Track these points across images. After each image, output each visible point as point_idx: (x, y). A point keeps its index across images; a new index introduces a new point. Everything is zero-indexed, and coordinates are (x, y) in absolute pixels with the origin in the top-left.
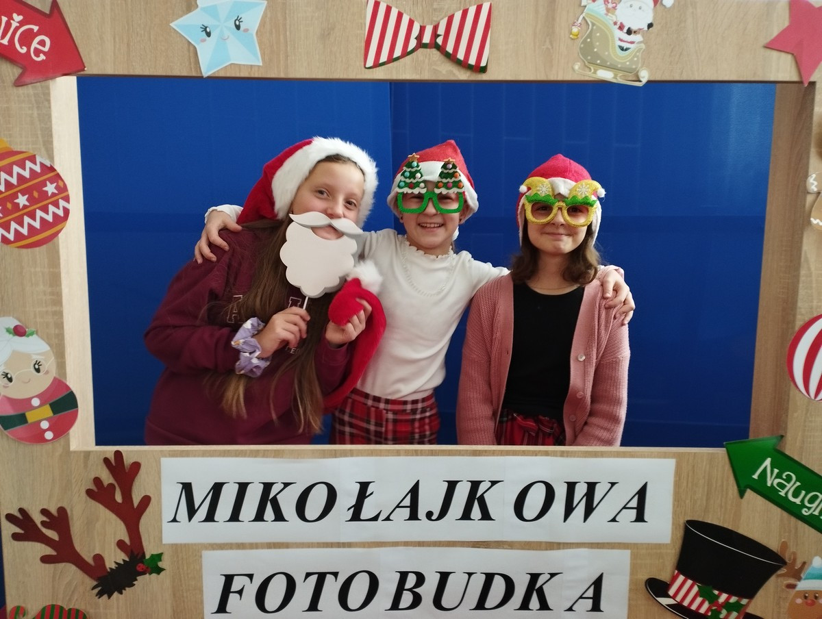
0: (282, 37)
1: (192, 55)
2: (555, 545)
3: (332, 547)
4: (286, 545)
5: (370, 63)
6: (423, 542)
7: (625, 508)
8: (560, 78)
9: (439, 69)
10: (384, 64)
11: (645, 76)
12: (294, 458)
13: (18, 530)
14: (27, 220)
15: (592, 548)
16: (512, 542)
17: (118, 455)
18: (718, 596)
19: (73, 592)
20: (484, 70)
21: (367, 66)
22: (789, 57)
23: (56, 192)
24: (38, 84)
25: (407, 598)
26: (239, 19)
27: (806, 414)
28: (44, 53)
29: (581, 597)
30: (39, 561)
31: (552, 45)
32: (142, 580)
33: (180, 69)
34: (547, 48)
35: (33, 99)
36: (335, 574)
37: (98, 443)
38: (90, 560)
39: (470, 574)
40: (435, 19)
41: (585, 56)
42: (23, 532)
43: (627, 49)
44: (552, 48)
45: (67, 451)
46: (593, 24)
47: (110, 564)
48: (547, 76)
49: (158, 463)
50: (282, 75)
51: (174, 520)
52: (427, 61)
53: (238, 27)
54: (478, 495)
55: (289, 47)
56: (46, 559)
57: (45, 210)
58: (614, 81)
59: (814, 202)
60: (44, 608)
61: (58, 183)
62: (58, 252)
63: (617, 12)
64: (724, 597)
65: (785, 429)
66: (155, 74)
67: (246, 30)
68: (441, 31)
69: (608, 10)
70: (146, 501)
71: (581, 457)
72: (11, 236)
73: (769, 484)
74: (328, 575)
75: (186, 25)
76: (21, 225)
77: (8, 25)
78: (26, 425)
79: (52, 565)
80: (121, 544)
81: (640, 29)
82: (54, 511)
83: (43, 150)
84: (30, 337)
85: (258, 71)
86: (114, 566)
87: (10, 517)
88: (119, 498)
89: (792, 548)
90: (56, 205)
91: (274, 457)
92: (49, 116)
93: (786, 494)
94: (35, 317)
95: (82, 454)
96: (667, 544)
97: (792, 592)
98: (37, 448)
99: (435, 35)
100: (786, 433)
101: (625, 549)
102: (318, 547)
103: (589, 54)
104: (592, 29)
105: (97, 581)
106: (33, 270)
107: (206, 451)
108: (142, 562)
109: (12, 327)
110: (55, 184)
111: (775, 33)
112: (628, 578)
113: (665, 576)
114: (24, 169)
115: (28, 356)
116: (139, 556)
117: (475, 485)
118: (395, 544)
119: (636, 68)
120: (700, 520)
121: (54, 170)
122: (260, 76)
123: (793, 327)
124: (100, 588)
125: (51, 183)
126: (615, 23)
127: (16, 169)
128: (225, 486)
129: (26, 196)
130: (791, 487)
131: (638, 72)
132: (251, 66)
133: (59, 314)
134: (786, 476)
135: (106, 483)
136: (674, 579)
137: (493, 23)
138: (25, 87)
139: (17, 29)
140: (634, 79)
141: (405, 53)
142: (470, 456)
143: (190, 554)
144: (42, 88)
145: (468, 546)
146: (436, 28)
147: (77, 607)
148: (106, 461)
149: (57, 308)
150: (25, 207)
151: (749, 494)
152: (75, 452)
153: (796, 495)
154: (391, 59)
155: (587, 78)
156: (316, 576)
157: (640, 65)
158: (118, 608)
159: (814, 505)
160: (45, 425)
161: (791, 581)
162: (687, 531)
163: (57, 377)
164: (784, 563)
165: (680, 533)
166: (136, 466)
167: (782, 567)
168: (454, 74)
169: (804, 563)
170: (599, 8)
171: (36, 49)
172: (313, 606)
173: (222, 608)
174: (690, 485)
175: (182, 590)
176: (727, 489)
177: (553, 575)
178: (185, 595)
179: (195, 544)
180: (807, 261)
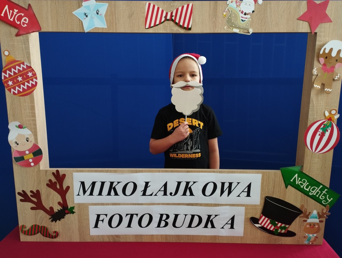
0: (114, 17)
1: (81, 24)
2: (217, 205)
3: (135, 205)
4: (119, 204)
5: (147, 26)
6: (169, 203)
7: (243, 191)
8: (219, 32)
9: (173, 29)
10: (152, 27)
11: (251, 31)
12: (121, 173)
13: (22, 198)
14: (22, 86)
15: (231, 206)
16: (201, 204)
17: (58, 171)
18: (278, 224)
19: (42, 220)
20: (190, 29)
21: (146, 28)
22: (307, 23)
23: (32, 76)
24: (24, 35)
25: (163, 223)
26: (98, 10)
27: (311, 157)
28: (26, 24)
29: (226, 224)
30: (30, 209)
31: (216, 19)
32: (67, 216)
33: (76, 30)
34: (214, 21)
35: (23, 41)
36: (137, 215)
37: (50, 167)
38: (48, 209)
39: (186, 215)
40: (172, 10)
41: (228, 24)
42: (24, 199)
43: (244, 21)
44: (216, 21)
45: (39, 170)
46: (232, 11)
47: (56, 210)
48: (214, 31)
49: (72, 175)
50: (114, 32)
51: (78, 195)
52: (169, 26)
53: (98, 13)
54: (189, 187)
55: (117, 21)
56: (32, 208)
57: (28, 82)
58: (240, 33)
59: (316, 78)
60: (33, 225)
61: (33, 72)
62: (33, 98)
63: (241, 6)
64: (279, 224)
65: (303, 163)
66: (67, 31)
67: (101, 15)
68: (174, 14)
69: (237, 6)
70: (68, 188)
71: (227, 173)
72: (16, 92)
73: (297, 183)
74: (134, 215)
75: (78, 13)
76: (20, 88)
77: (13, 13)
78: (24, 160)
79: (35, 211)
80: (59, 203)
81: (249, 13)
82: (35, 191)
83: (27, 60)
84: (24, 129)
85: (106, 30)
86: (57, 211)
87: (19, 194)
88: (58, 187)
89: (305, 207)
90: (33, 81)
91: (114, 173)
92: (29, 48)
93: (303, 187)
94: (26, 121)
95: (45, 171)
96: (258, 205)
97: (305, 223)
98: (28, 169)
99: (172, 16)
100: (304, 165)
101: (243, 206)
102: (130, 205)
103: (230, 23)
104: (231, 13)
105: (51, 216)
106: (24, 104)
107: (89, 170)
108: (67, 210)
109: (18, 125)
110: (31, 73)
111: (302, 14)
112: (244, 217)
113: (257, 216)
114: (20, 67)
115: (24, 136)
116: (66, 207)
117: (188, 183)
118: (159, 204)
119: (248, 28)
120: (271, 196)
121: (32, 68)
122: (106, 32)
123: (307, 126)
124: (52, 219)
125: (30, 72)
126: (240, 11)
127: (17, 67)
128: (96, 183)
129: (21, 77)
130: (305, 185)
131: (248, 29)
132: (103, 28)
133: (35, 120)
134: (304, 180)
135: (53, 182)
136: (261, 217)
137: (193, 11)
138: (20, 37)
139: (16, 15)
140: (247, 32)
141: (160, 23)
142: (186, 172)
143: (84, 207)
144: (26, 37)
145: (185, 205)
146: (172, 13)
147: (44, 225)
148: (53, 173)
149: (34, 118)
150: (21, 81)
151: (289, 187)
152: (42, 170)
153: (307, 187)
154: (155, 25)
155: (229, 32)
156: (130, 215)
157: (249, 27)
158: (59, 226)
159: (314, 191)
160: (31, 160)
161: (305, 219)
162: (266, 200)
163: (35, 143)
164: (302, 212)
165: (263, 201)
166: (64, 176)
167: (301, 214)
168: (179, 31)
169: (310, 213)
170: (234, 5)
171: (23, 22)
172: (129, 226)
173: (96, 226)
174: (267, 184)
175: (82, 220)
176: (281, 185)
177: (216, 216)
178: (83, 221)
179: (86, 203)
180: (313, 101)
